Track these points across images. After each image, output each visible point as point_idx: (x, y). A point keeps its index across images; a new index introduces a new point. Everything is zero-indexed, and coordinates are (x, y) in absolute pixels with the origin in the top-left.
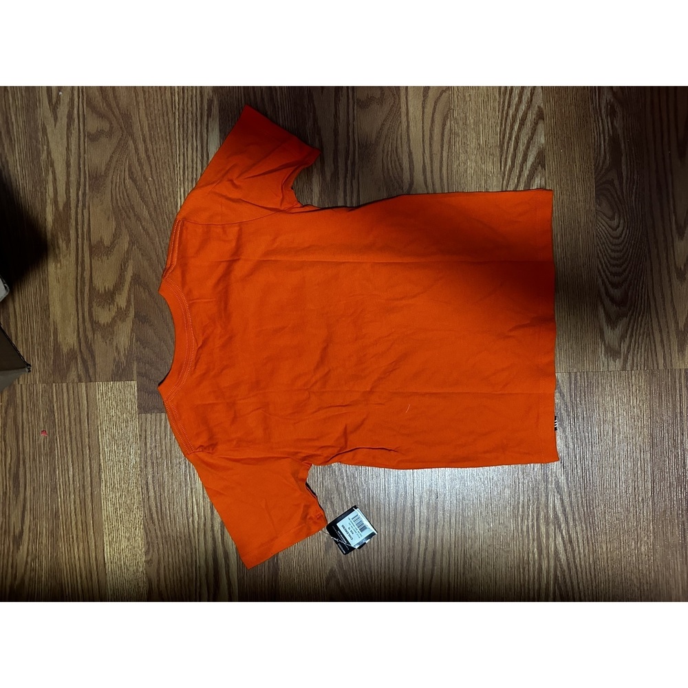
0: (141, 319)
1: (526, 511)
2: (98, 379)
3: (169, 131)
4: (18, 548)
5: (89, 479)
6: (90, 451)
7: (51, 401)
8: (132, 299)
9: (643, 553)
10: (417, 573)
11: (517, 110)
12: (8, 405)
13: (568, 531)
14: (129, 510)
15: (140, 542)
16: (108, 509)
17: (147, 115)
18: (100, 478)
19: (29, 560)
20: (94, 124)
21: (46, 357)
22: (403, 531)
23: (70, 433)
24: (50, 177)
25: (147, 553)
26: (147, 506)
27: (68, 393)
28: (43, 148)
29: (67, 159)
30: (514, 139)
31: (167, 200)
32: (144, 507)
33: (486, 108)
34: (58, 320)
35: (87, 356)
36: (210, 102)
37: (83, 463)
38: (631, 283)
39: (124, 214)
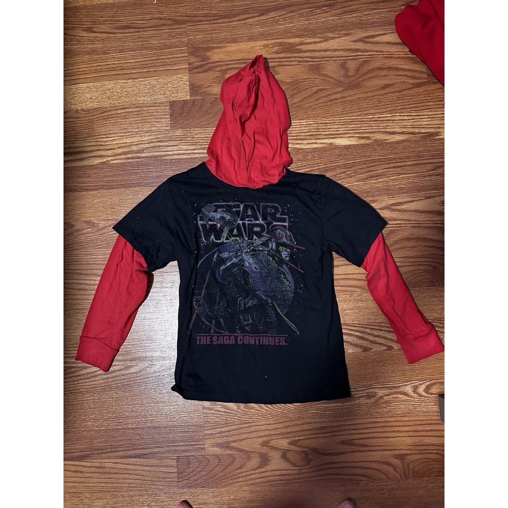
2: (191, 75)
3: (349, 113)
4: (84, 30)
5: (128, 72)
6: (145, 72)
7: (176, 47)
9: (87, 424)
10: (73, 279)
11: (369, 334)
12: (174, 20)
13: (100, 375)
14: (109, 98)
15: (89, 105)
16: (109, 85)
17: (359, 98)
18: (129, 79)
19: (78, 37)
20: (352, 65)
21: (203, 42)
23: (156, 60)
24: (318, 40)
25: (83, 110)
26: (112, 109)
27: (182, 57)
28: (336, 34)
29: (329, 50)
30: (350, 332)
31: (304, 113)
32: (111, 107)
33: (369, 314)
34: (227, 49)
35: (205, 67)
36: (368, 138)
37: (138, 68)
38: (260, 411)
39: (295, 87)
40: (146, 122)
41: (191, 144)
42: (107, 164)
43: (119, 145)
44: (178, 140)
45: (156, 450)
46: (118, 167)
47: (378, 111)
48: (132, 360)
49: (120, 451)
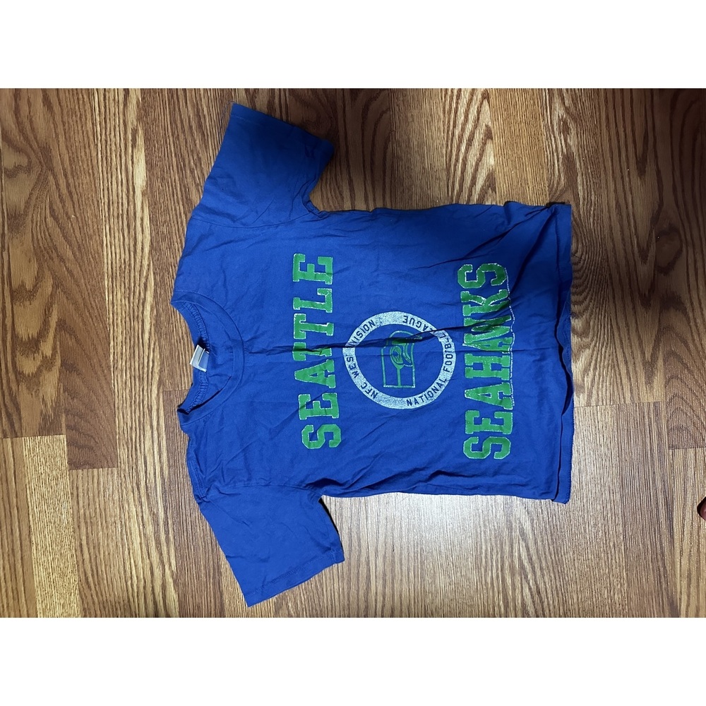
0: (69, 367)
1: (490, 561)
2: (24, 434)
3: (92, 164)
5: (19, 542)
6: (18, 512)
8: (58, 347)
9: (617, 603)
11: (463, 130)
13: (536, 582)
14: (63, 575)
16: (40, 575)
17: (67, 147)
18: (30, 541)
20: (11, 160)
22: (359, 587)
26: (82, 570)
30: (461, 161)
31: (91, 239)
32: (79, 571)
35: (12, 409)
36: (135, 132)
37: (11, 525)
38: (592, 311)
39: (46, 255)
40: (105, 510)
41: (142, 432)
42: (177, 576)
43: (145, 556)
44: (136, 454)
45: (659, 485)
46: (182, 557)
47: (89, 116)
48: (510, 528)
49: (661, 544)
